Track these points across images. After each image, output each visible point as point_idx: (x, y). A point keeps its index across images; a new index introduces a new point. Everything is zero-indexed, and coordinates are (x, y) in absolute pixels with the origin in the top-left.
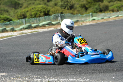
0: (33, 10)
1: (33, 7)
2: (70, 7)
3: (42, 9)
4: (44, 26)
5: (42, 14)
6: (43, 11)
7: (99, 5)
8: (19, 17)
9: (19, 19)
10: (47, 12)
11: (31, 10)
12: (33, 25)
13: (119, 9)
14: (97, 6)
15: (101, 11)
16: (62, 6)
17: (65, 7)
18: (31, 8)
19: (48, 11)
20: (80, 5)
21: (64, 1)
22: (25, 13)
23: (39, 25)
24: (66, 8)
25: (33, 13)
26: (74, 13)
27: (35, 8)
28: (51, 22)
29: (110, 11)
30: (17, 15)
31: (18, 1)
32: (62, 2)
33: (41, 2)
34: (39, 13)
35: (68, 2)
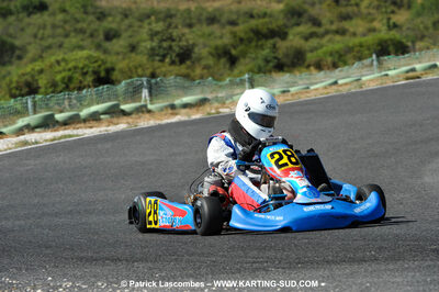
0: (58, 68)
1: (59, 58)
2: (178, 55)
3: (87, 62)
4: (95, 117)
5: (89, 79)
6: (90, 69)
7: (274, 46)
8: (14, 91)
9: (14, 96)
10: (103, 74)
11: (51, 66)
12: (59, 117)
13: (338, 60)
14: (266, 52)
15: (280, 67)
16: (152, 53)
17: (164, 56)
18: (53, 59)
19: (109, 71)
20: (214, 52)
21: (159, 37)
22: (33, 76)
23: (77, 116)
24: (167, 60)
25: (58, 77)
26: (192, 74)
27: (64, 60)
28: (117, 106)
29: (308, 67)
30: (8, 85)
31: (9, 40)
32: (152, 40)
33: (82, 40)
34: (77, 76)
35: (173, 40)
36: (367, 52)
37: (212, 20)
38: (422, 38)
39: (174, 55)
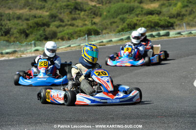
7: (44, 30)
13: (70, 37)
15: (46, 39)
20: (19, 31)
26: (10, 40)
29: (58, 39)
35: (3, 26)
36: (82, 34)
37: (19, 18)
38: (106, 29)
39: (3, 32)
